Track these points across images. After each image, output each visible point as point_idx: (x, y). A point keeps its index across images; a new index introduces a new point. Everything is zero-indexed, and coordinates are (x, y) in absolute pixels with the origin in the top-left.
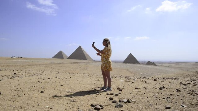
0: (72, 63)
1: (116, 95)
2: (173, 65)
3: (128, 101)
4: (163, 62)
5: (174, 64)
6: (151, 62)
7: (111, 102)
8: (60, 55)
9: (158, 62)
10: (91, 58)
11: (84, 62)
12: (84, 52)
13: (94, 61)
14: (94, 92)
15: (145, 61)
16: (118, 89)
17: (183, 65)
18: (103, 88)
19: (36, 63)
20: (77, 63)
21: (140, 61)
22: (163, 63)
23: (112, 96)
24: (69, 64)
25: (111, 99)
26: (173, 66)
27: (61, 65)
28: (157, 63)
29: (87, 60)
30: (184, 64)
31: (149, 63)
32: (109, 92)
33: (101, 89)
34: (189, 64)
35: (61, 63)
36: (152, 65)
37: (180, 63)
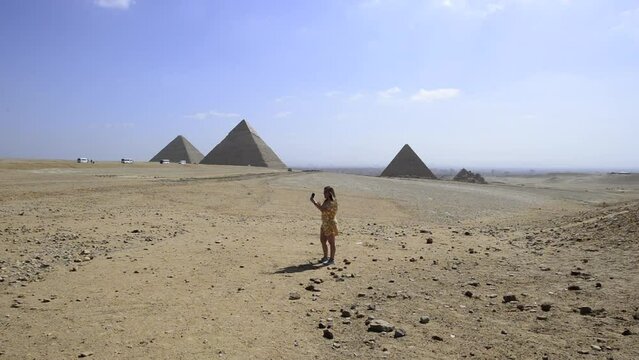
0: (220, 179)
1: (340, 270)
2: (539, 183)
3: (352, 276)
4: (507, 173)
5: (541, 180)
6: (470, 174)
7: (332, 277)
8: (176, 151)
9: (493, 171)
10: (278, 160)
11: (259, 176)
12: (256, 139)
13: (290, 170)
14: (310, 267)
15: (452, 170)
16: (345, 261)
17: (567, 184)
18: (323, 260)
19: (108, 179)
20: (238, 178)
21: (435, 170)
22: (508, 176)
23: (334, 271)
24: (214, 184)
25: (332, 274)
26: (536, 185)
27: (189, 187)
28: (488, 175)
29: (265, 166)
30: (574, 178)
31: (465, 176)
32: (330, 267)
33: (320, 262)
34: (588, 178)
35: (188, 180)
36: (473, 182)
37: (561, 177)
